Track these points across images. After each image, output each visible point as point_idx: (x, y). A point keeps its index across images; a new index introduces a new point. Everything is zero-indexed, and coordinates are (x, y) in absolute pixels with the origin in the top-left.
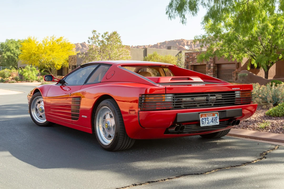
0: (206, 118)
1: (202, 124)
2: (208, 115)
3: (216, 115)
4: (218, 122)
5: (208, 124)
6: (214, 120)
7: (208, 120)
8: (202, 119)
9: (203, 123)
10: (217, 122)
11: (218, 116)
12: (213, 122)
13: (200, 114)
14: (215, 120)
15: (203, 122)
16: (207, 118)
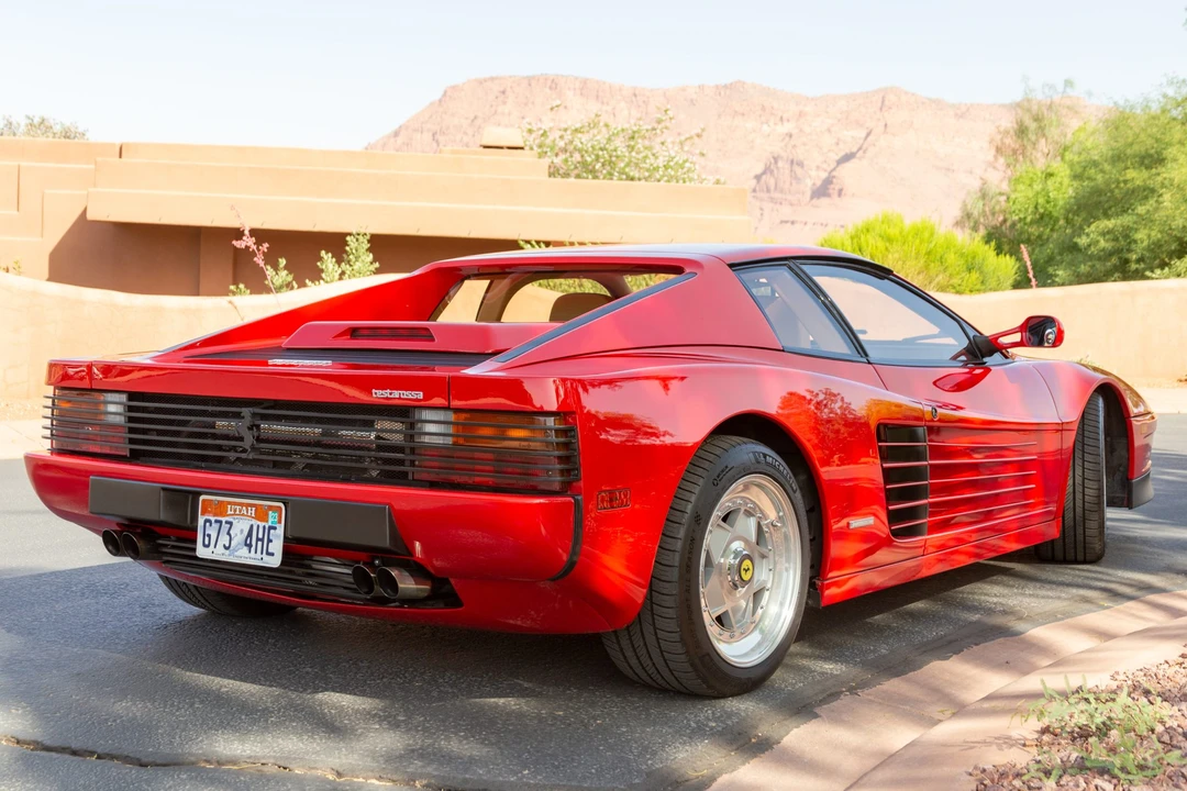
0: (224, 519)
1: (205, 545)
2: (235, 511)
3: (272, 517)
4: (272, 554)
5: (227, 552)
6: (258, 539)
7: (229, 534)
8: (206, 521)
9: (207, 543)
10: (268, 554)
11: (280, 522)
12: (250, 546)
13: (202, 497)
14: (262, 540)
15: (209, 536)
16: (227, 522)
